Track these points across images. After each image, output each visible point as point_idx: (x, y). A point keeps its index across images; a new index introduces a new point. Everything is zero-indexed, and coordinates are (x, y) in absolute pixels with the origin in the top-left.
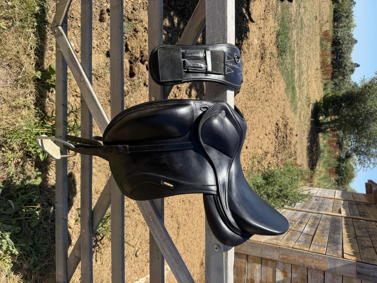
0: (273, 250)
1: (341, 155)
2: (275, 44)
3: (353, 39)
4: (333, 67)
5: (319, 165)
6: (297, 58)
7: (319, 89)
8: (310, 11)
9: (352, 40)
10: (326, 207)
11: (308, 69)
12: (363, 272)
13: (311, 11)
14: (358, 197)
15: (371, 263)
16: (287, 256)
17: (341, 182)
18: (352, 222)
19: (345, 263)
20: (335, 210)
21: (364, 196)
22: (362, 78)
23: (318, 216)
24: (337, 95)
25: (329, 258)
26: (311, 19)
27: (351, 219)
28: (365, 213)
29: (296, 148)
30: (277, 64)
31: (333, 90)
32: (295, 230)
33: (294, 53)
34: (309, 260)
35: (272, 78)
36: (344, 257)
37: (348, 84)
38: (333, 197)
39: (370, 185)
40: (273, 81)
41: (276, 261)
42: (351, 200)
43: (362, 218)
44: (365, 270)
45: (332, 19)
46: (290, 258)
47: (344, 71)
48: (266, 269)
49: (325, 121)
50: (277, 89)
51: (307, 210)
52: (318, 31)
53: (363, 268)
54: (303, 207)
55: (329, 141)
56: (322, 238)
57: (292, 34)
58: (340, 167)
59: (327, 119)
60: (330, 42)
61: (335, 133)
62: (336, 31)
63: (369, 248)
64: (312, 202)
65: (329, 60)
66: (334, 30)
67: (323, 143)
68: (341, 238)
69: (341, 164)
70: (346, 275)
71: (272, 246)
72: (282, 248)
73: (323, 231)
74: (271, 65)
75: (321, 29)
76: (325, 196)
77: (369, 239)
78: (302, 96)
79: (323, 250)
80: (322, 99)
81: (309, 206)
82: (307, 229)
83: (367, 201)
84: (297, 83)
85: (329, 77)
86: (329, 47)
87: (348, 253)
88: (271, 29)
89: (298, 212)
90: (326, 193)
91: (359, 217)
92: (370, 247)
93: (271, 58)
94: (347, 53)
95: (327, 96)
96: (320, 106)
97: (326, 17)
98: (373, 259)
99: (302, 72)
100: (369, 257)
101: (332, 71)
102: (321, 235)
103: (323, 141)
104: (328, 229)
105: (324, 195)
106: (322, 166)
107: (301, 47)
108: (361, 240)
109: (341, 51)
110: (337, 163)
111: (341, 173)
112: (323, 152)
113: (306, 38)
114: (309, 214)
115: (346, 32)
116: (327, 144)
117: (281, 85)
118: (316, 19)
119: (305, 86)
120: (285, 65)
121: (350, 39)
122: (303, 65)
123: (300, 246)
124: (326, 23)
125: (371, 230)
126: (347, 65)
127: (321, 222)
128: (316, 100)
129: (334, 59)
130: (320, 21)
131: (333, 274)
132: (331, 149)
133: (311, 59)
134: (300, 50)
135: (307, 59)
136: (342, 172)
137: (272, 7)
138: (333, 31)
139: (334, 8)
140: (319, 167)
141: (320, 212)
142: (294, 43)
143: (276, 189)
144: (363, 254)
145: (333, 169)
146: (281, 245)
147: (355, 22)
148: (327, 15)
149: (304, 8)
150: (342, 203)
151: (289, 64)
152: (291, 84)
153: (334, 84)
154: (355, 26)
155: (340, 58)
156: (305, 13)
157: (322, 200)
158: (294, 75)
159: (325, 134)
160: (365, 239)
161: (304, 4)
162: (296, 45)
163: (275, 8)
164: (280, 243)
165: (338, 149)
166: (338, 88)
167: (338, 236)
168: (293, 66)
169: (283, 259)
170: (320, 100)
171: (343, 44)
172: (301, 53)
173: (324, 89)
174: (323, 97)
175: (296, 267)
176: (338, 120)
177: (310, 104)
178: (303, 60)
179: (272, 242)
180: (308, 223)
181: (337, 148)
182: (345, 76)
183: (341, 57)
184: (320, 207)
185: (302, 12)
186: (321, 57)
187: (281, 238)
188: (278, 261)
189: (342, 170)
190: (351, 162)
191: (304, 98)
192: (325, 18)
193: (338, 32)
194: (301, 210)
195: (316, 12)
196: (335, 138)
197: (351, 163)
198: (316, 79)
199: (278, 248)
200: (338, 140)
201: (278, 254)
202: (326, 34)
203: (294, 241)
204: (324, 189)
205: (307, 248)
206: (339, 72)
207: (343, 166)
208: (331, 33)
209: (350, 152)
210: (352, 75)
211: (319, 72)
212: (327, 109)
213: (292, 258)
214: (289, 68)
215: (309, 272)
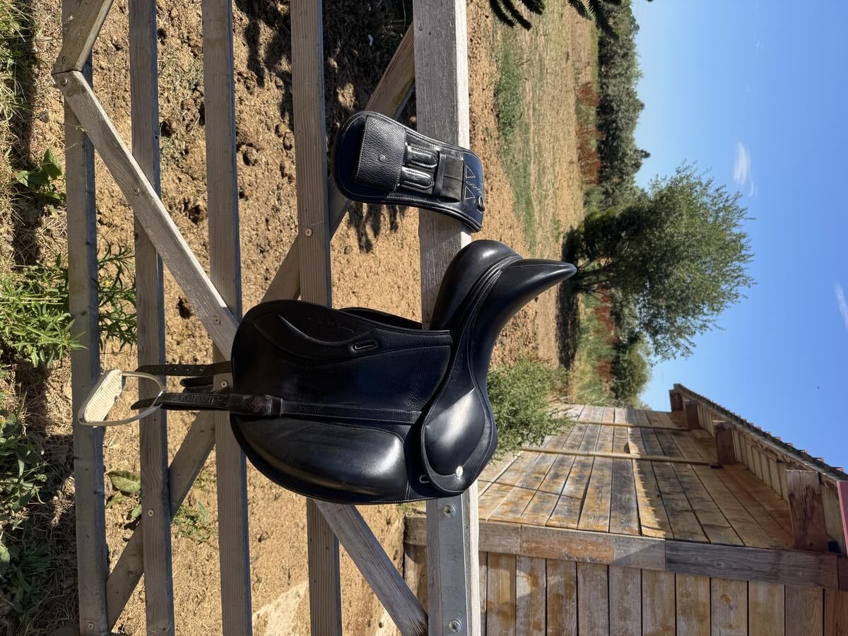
0: (510, 535)
1: (621, 338)
2: (492, 110)
3: (637, 100)
4: (602, 158)
5: (580, 360)
6: (534, 140)
7: (575, 204)
8: (555, 42)
9: (635, 103)
10: (600, 442)
11: (555, 162)
12: (678, 557)
13: (557, 41)
14: (656, 418)
15: (691, 539)
16: (537, 542)
17: (622, 393)
18: (650, 468)
19: (645, 543)
20: (619, 447)
21: (668, 417)
22: (653, 180)
23: (586, 461)
24: (611, 215)
25: (616, 538)
26: (559, 58)
27: (649, 463)
28: (673, 449)
29: (536, 326)
30: (498, 153)
31: (601, 205)
32: (547, 490)
33: (529, 129)
34: (580, 547)
35: (489, 181)
36: (643, 533)
37: (629, 192)
38: (611, 422)
39: (678, 394)
40: (490, 187)
41: (516, 555)
42: (645, 425)
43: (667, 458)
44: (680, 553)
45: (596, 58)
46: (542, 546)
47: (622, 166)
48: (497, 574)
49: (589, 268)
50: (498, 205)
51: (565, 450)
52: (571, 83)
53: (678, 550)
54: (557, 445)
55: (597, 310)
56: (599, 502)
57: (524, 89)
58: (619, 362)
59: (592, 264)
60: (594, 106)
61: (608, 292)
62: (604, 84)
63: (685, 513)
64: (572, 433)
65: (593, 144)
66: (601, 82)
67: (585, 314)
68: (634, 499)
69: (621, 355)
70: (648, 568)
71: (507, 526)
72: (526, 528)
73: (599, 489)
74: (487, 155)
75: (576, 79)
76: (596, 421)
77: (683, 496)
78: (545, 219)
79: (603, 524)
80: (583, 224)
81: (568, 442)
82: (569, 488)
83: (674, 427)
84: (535, 192)
85: (593, 179)
86: (592, 116)
87: (648, 525)
88: (485, 79)
89: (549, 455)
90: (598, 416)
91: (663, 457)
92: (687, 511)
93: (487, 139)
94: (627, 130)
95: (593, 218)
96: (579, 237)
97: (586, 54)
98: (694, 532)
99: (544, 168)
100: (686, 529)
101: (599, 165)
102: (597, 497)
103: (584, 309)
104: (608, 484)
105: (594, 418)
106: (586, 361)
107: (541, 117)
108: (670, 499)
109: (614, 125)
110: (614, 353)
111: (621, 373)
112: (586, 330)
113: (550, 98)
114: (569, 459)
115: (624, 87)
116: (594, 316)
117: (505, 195)
118: (568, 59)
119: (550, 197)
120: (511, 154)
121: (631, 100)
122: (546, 155)
123: (559, 521)
124: (585, 67)
125: (685, 479)
126: (627, 155)
127: (594, 472)
128: (571, 227)
129: (602, 142)
130: (574, 61)
131: (624, 568)
132: (600, 325)
133: (559, 141)
134: (539, 122)
135: (552, 141)
136: (623, 372)
137: (485, 33)
138: (598, 82)
139: (599, 37)
140: (580, 364)
141: (591, 453)
142: (528, 109)
143: (504, 411)
144: (676, 524)
145: (606, 367)
146: (524, 521)
147: (639, 68)
148: (586, 51)
149: (545, 36)
150: (629, 432)
151: (519, 153)
152: (523, 193)
153: (604, 193)
154: (639, 75)
155: (613, 139)
156: (546, 46)
157: (591, 430)
158: (529, 175)
159: (590, 294)
160: (676, 497)
161: (545, 27)
162: (531, 112)
163: (491, 36)
164: (522, 519)
165: (614, 324)
166: (611, 199)
167: (628, 496)
168: (526, 156)
169: (530, 550)
170: (579, 227)
171: (619, 110)
172: (542, 130)
173: (585, 203)
174: (583, 219)
175: (553, 564)
176: (613, 265)
177: (559, 234)
178: (545, 142)
179: (506, 518)
180: (570, 475)
181: (612, 323)
182: (624, 177)
183: (615, 137)
184: (589, 444)
185: (541, 44)
186: (579, 138)
187: (522, 509)
188: (520, 556)
189: (623, 366)
190: (639, 350)
191: (549, 223)
192: (584, 56)
193: (608, 87)
194: (553, 450)
195: (567, 44)
196: (607, 302)
197: (639, 352)
198: (570, 183)
199: (518, 528)
200: (615, 307)
201: (519, 540)
202: (586, 89)
203: (548, 511)
204: (593, 407)
205: (573, 523)
206: (612, 167)
207: (625, 358)
208: (595, 88)
209: (637, 330)
210: (635, 175)
211: (575, 168)
212: (591, 244)
213: (547, 546)
214: (519, 160)
215: (579, 571)
